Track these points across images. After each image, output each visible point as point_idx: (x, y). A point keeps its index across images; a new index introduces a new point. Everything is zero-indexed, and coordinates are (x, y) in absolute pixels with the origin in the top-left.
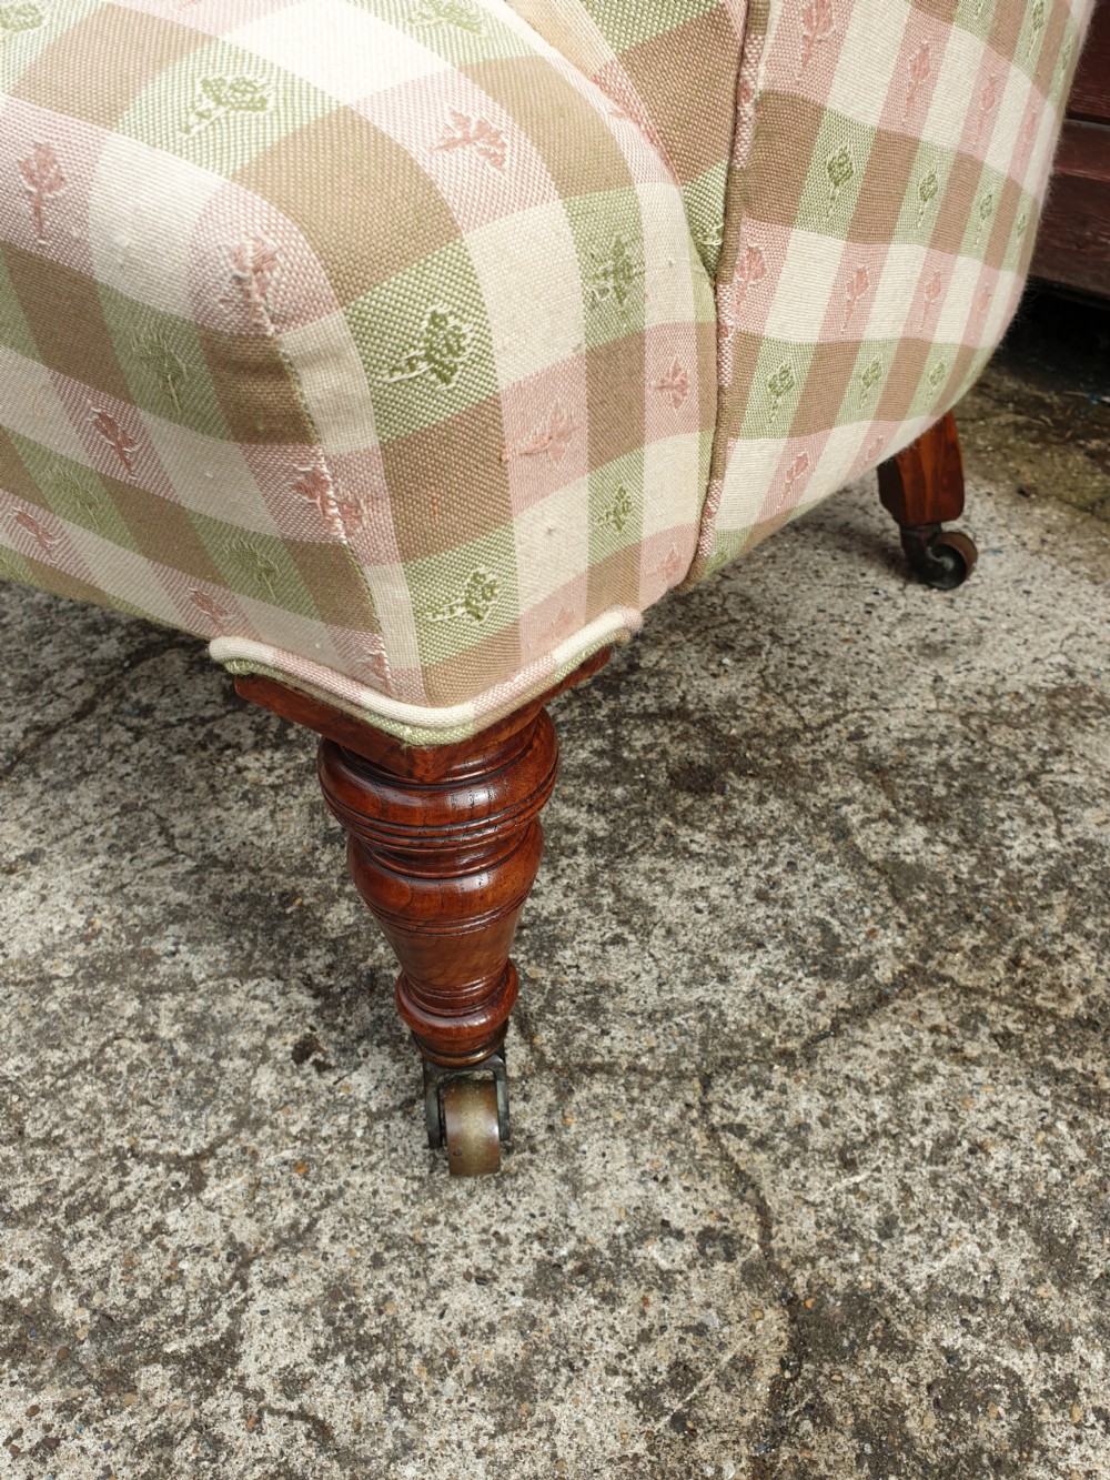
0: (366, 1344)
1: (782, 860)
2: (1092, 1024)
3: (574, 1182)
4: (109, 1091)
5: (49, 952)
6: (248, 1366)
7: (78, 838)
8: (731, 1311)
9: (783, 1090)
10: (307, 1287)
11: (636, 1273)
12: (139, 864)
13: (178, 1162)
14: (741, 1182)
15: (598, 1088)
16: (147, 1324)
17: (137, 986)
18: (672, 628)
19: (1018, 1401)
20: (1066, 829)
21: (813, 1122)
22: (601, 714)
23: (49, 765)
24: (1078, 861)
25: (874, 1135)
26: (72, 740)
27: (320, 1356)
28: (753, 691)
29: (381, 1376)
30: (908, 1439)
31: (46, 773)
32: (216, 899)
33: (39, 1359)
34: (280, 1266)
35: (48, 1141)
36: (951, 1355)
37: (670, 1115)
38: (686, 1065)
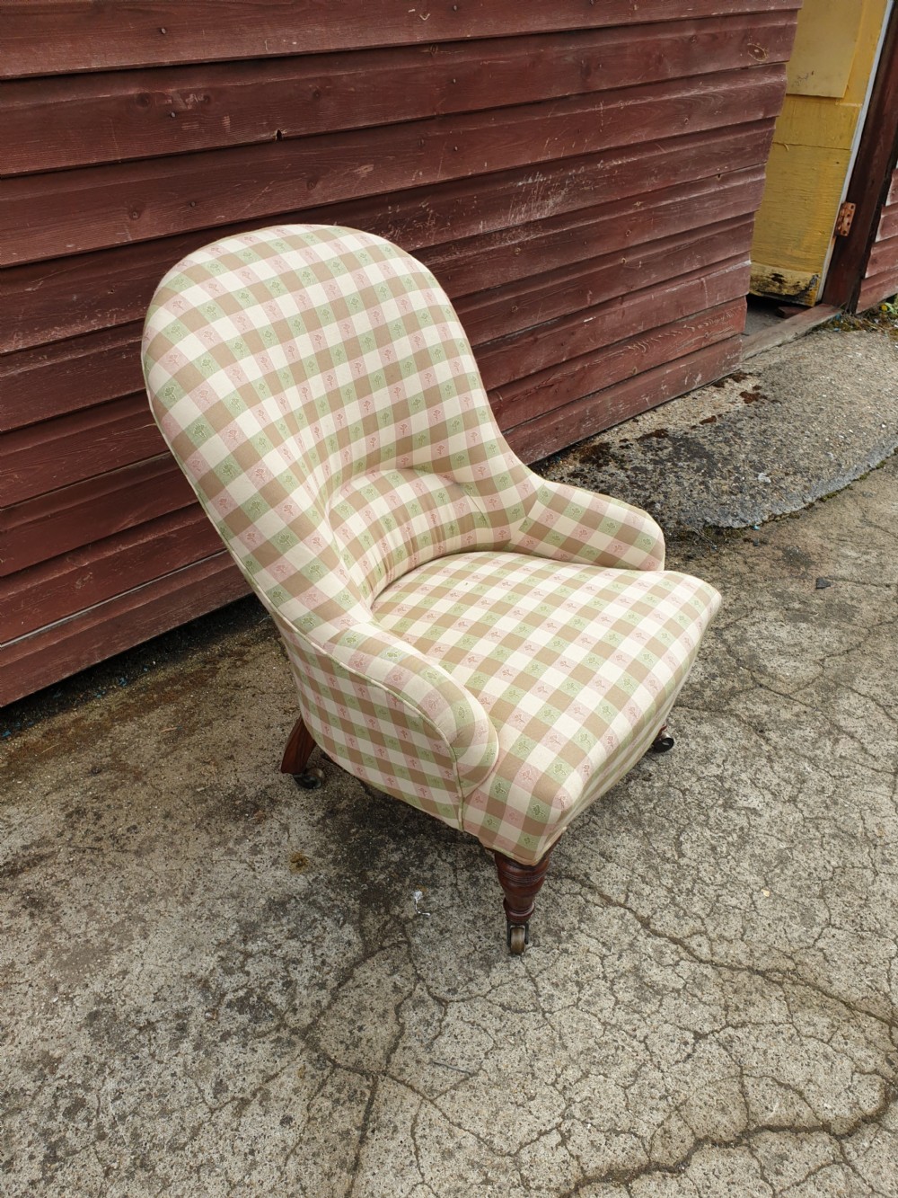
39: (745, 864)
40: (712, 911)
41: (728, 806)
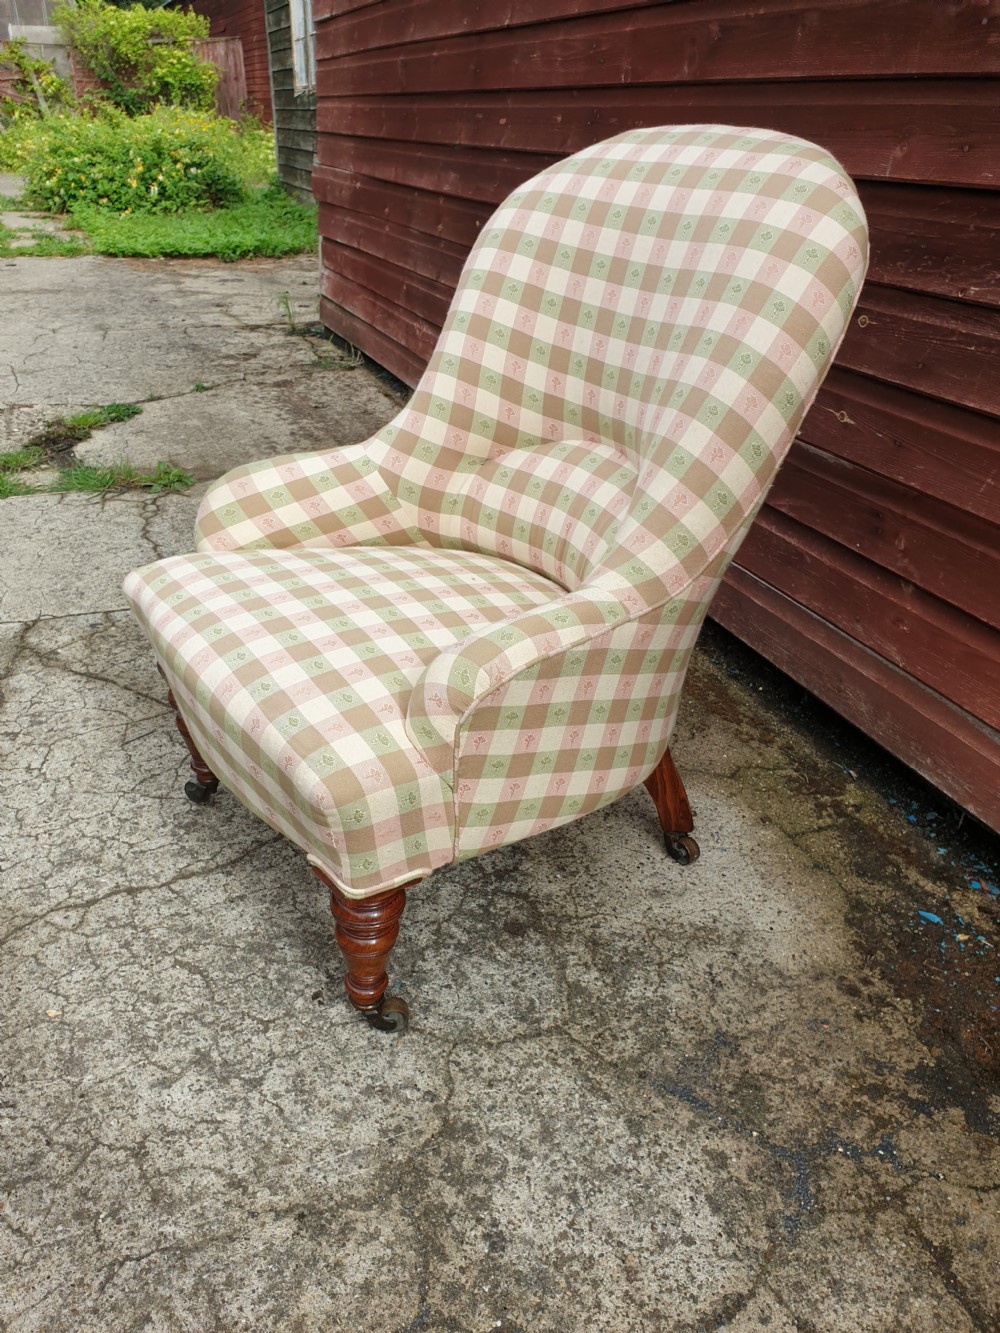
0: (303, 1092)
1: (532, 971)
2: (616, 1065)
3: (391, 1064)
4: (246, 992)
5: (238, 937)
6: (264, 1088)
7: (260, 894)
8: (424, 1117)
9: (481, 1055)
10: (290, 1071)
11: (398, 1096)
12: (281, 910)
13: (261, 1021)
14: (449, 1081)
15: (414, 1037)
16: (238, 1067)
17: (266, 958)
18: (543, 853)
19: (504, 1168)
20: (660, 990)
21: (486, 1069)
22: (490, 888)
23: (258, 859)
24: (658, 1003)
25: (505, 1079)
26: (270, 850)
27: (287, 1091)
28: (563, 893)
29: (305, 1102)
30: (461, 1166)
31: (256, 863)
32: (304, 931)
33: (203, 1067)
34: (284, 1062)
35: (220, 1003)
36: (490, 1149)
37: (435, 1052)
38: (451, 1038)
39: (106, 1017)
40: (89, 951)
41: (201, 1059)
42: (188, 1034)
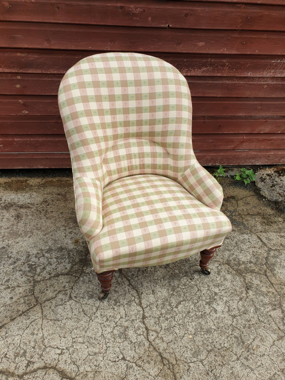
4: (188, 293)
8: (225, 267)
10: (213, 287)
11: (220, 270)
13: (198, 291)
17: (177, 288)
19: (236, 258)
29: (221, 285)
30: (236, 264)
32: (168, 279)
33: (211, 303)
34: (210, 288)
36: (232, 259)
41: (208, 303)
42: (201, 306)
